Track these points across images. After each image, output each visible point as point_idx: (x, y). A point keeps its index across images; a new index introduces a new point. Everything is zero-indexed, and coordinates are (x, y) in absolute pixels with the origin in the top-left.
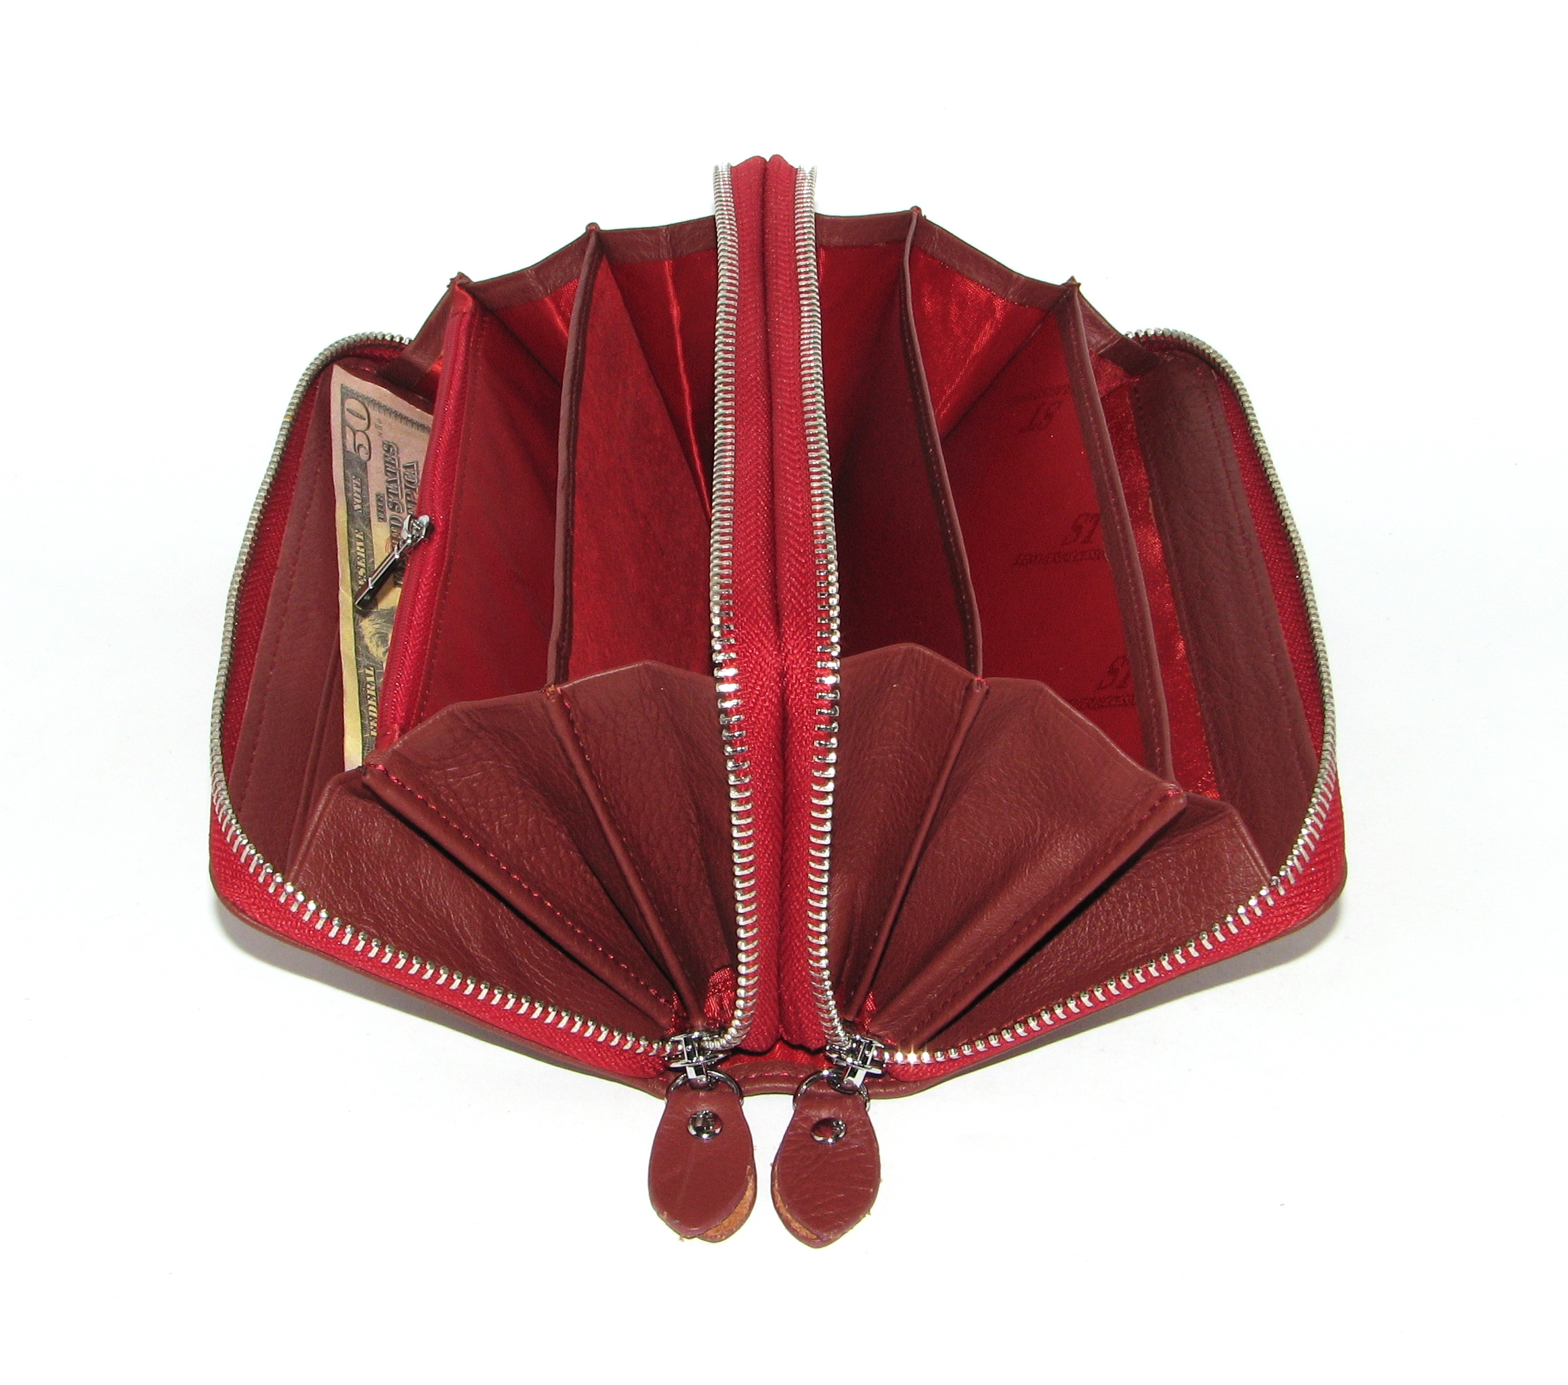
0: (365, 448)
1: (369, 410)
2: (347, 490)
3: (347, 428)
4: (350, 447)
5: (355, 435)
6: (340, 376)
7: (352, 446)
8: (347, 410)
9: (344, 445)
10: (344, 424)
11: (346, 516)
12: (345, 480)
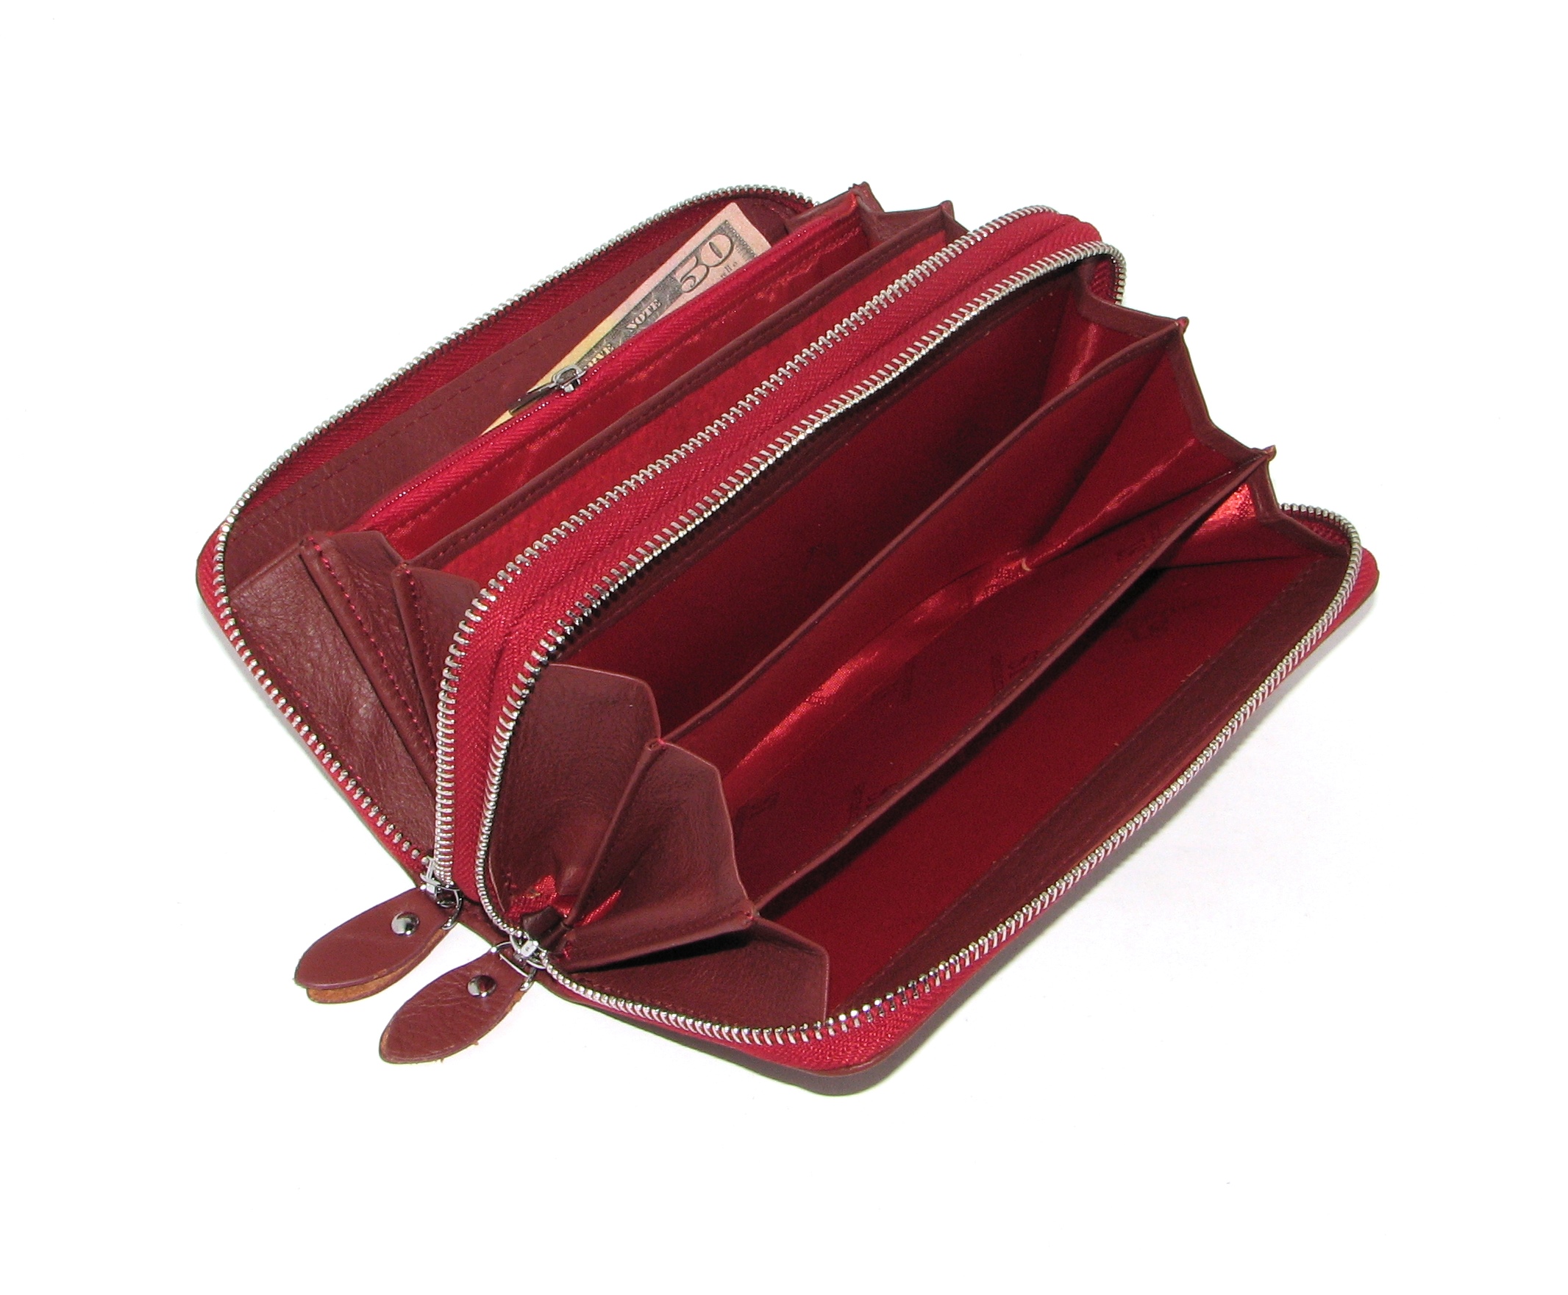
0: (695, 281)
1: (735, 250)
2: (637, 308)
3: (694, 258)
4: (679, 276)
5: (696, 265)
6: (732, 213)
7: (682, 275)
8: (710, 243)
9: (674, 271)
10: (695, 253)
11: (610, 328)
12: (644, 300)
